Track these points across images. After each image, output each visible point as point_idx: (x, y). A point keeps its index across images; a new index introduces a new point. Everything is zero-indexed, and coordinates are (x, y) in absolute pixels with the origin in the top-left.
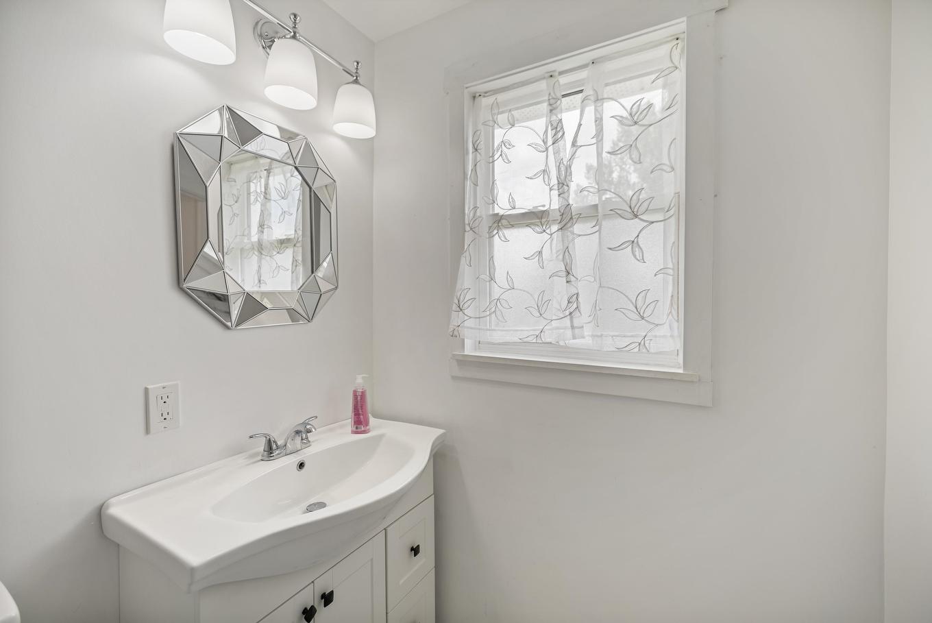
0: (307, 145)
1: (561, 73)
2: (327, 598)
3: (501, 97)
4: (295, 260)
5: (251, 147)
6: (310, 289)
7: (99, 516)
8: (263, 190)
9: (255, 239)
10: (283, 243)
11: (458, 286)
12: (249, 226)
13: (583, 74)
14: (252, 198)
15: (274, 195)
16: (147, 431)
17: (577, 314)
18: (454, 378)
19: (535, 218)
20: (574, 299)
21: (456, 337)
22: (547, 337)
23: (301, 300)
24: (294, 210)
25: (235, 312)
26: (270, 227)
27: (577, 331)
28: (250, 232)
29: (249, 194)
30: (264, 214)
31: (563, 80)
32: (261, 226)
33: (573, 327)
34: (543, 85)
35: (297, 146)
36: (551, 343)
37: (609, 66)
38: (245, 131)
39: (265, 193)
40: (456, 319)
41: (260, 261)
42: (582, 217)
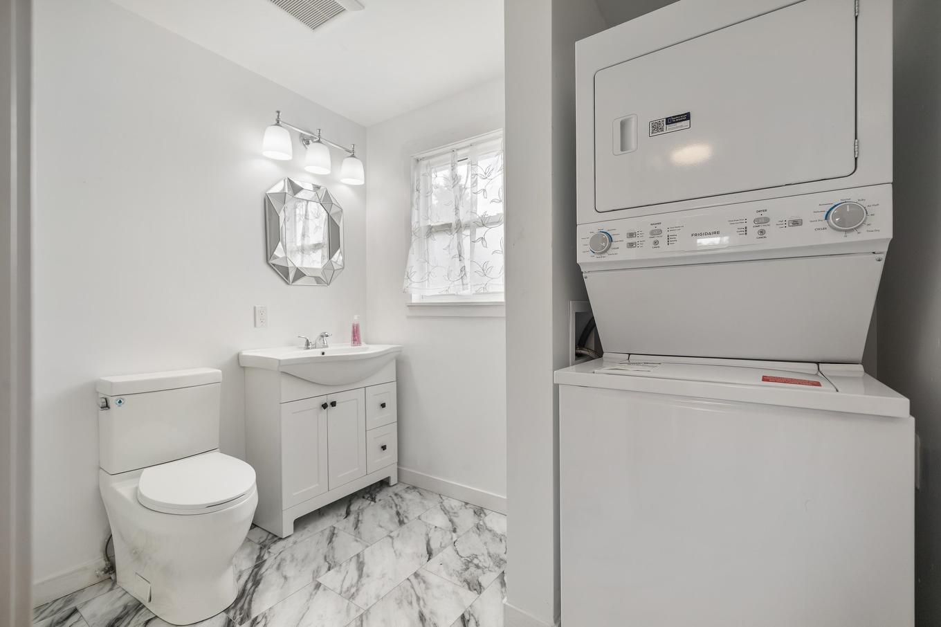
0: (327, 191)
1: (457, 150)
2: (333, 404)
3: (432, 161)
4: (323, 256)
5: (299, 195)
6: (329, 267)
7: (238, 357)
8: (304, 213)
9: (299, 244)
10: (317, 246)
11: (408, 265)
12: (295, 236)
13: (466, 151)
14: (297, 218)
15: (311, 216)
16: (255, 326)
17: (465, 277)
18: (408, 317)
19: (446, 228)
20: (463, 269)
21: (406, 294)
22: (451, 292)
23: (323, 273)
24: (322, 226)
25: (291, 276)
26: (308, 236)
27: (465, 286)
28: (296, 240)
29: (295, 215)
30: (304, 229)
31: (459, 153)
32: (303, 236)
33: (463, 285)
34: (449, 155)
35: (321, 193)
36: (454, 294)
37: (480, 147)
38: (296, 189)
39: (306, 215)
40: (407, 283)
41: (303, 257)
42: (467, 226)
